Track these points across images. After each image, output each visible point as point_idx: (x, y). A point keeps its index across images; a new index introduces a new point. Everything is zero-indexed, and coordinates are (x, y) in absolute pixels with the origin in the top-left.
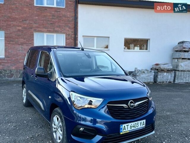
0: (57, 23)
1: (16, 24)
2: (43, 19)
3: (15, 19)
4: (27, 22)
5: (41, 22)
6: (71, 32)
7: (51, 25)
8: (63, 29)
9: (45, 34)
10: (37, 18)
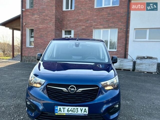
0: (111, 19)
1: (81, 24)
2: (100, 18)
3: (81, 21)
4: (89, 22)
5: (99, 20)
6: (123, 26)
7: (107, 22)
8: (116, 25)
9: (102, 30)
10: (96, 17)
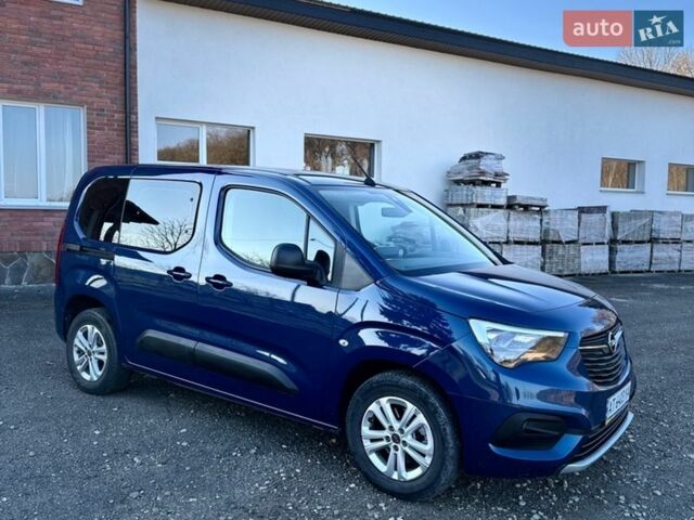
0: (50, 60)
6: (109, 101)
7: (26, 69)
8: (76, 89)
